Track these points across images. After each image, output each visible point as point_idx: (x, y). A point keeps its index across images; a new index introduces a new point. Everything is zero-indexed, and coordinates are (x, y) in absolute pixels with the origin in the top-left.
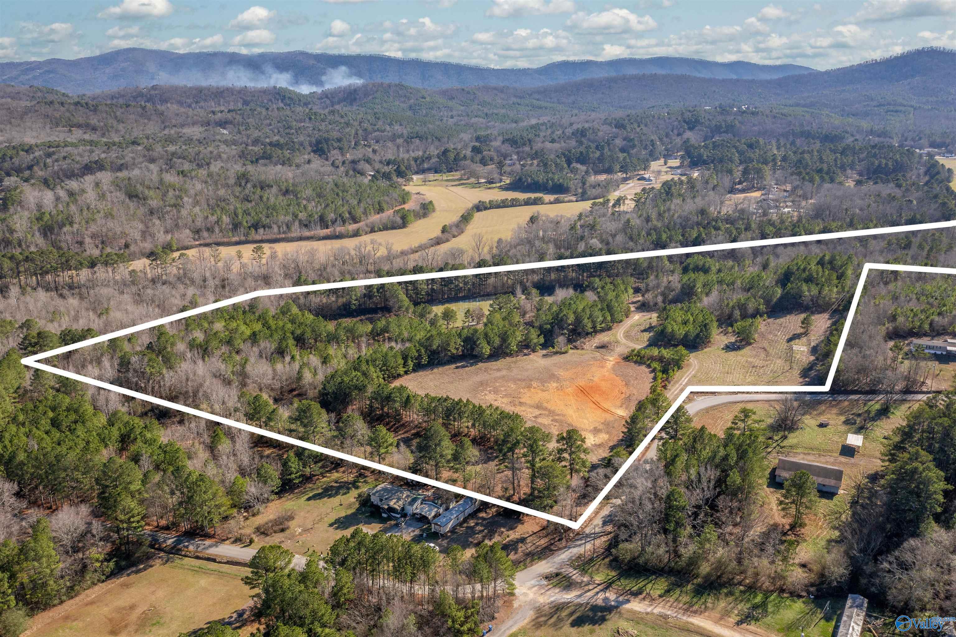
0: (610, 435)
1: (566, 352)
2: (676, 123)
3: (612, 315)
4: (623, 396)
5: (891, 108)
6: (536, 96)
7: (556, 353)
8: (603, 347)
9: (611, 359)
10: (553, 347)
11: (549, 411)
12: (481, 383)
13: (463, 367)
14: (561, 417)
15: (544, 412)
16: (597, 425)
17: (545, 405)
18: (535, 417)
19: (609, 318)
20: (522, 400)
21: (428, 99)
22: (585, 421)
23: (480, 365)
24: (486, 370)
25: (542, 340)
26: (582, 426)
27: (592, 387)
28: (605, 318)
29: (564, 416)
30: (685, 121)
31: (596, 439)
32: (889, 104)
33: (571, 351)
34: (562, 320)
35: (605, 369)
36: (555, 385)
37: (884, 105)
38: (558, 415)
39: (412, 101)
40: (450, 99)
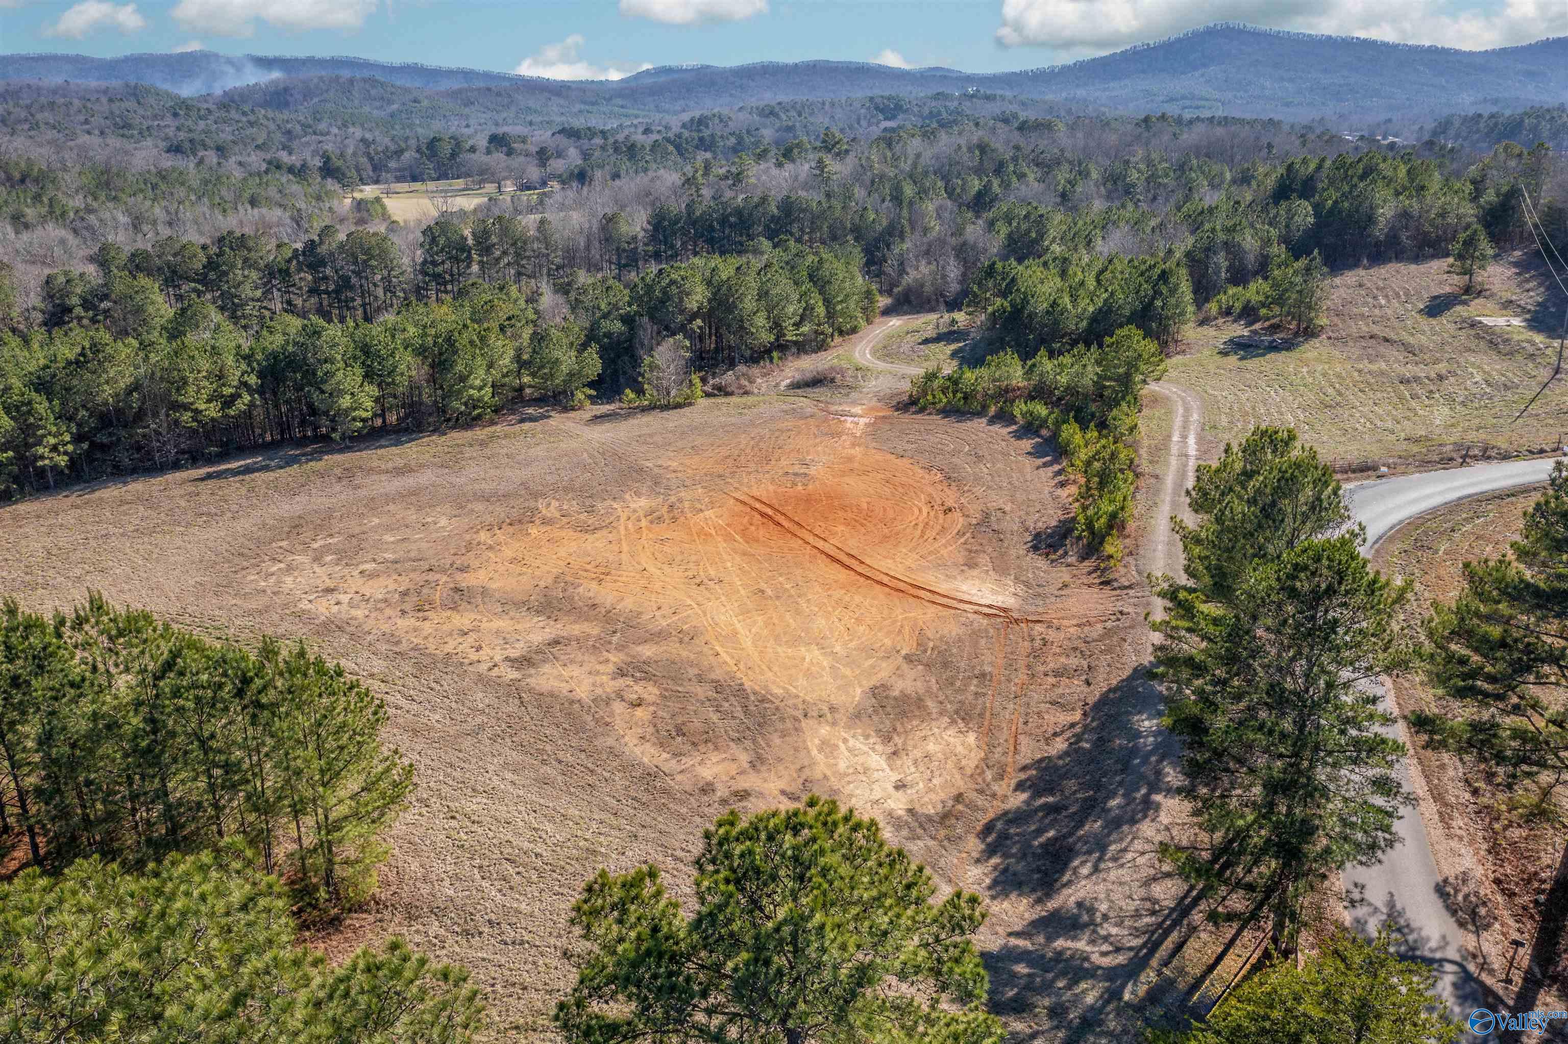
0: (988, 733)
1: (686, 403)
2: (863, 111)
3: (827, 302)
4: (959, 521)
5: (1188, 103)
6: (620, 101)
7: (652, 408)
8: (816, 382)
9: (858, 410)
10: (640, 392)
11: (609, 617)
12: (296, 526)
13: (248, 470)
14: (673, 649)
15: (576, 629)
16: (884, 672)
17: (589, 589)
18: (524, 662)
19: (821, 310)
20: (467, 580)
21: (425, 103)
22: (812, 655)
23: (330, 459)
24: (348, 474)
25: (594, 364)
26: (803, 689)
27: (808, 500)
28: (809, 309)
29: (688, 637)
30: (877, 108)
31: (908, 768)
32: (1184, 97)
33: (703, 402)
34: (666, 297)
35: (846, 440)
36: (643, 503)
37: (1177, 100)
38: (659, 636)
39: (395, 106)
40: (466, 105)
